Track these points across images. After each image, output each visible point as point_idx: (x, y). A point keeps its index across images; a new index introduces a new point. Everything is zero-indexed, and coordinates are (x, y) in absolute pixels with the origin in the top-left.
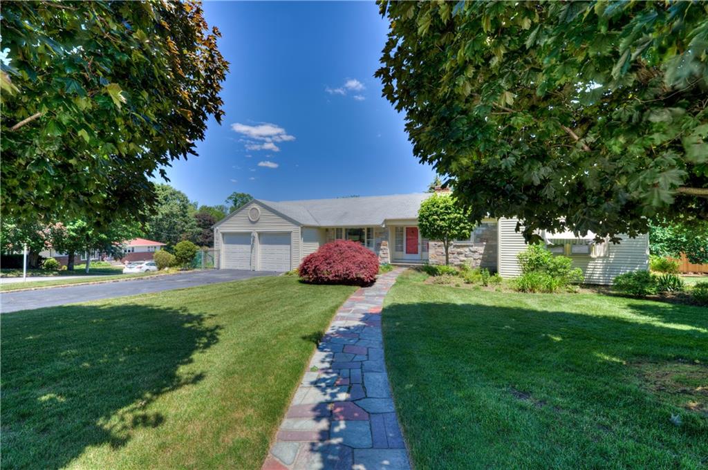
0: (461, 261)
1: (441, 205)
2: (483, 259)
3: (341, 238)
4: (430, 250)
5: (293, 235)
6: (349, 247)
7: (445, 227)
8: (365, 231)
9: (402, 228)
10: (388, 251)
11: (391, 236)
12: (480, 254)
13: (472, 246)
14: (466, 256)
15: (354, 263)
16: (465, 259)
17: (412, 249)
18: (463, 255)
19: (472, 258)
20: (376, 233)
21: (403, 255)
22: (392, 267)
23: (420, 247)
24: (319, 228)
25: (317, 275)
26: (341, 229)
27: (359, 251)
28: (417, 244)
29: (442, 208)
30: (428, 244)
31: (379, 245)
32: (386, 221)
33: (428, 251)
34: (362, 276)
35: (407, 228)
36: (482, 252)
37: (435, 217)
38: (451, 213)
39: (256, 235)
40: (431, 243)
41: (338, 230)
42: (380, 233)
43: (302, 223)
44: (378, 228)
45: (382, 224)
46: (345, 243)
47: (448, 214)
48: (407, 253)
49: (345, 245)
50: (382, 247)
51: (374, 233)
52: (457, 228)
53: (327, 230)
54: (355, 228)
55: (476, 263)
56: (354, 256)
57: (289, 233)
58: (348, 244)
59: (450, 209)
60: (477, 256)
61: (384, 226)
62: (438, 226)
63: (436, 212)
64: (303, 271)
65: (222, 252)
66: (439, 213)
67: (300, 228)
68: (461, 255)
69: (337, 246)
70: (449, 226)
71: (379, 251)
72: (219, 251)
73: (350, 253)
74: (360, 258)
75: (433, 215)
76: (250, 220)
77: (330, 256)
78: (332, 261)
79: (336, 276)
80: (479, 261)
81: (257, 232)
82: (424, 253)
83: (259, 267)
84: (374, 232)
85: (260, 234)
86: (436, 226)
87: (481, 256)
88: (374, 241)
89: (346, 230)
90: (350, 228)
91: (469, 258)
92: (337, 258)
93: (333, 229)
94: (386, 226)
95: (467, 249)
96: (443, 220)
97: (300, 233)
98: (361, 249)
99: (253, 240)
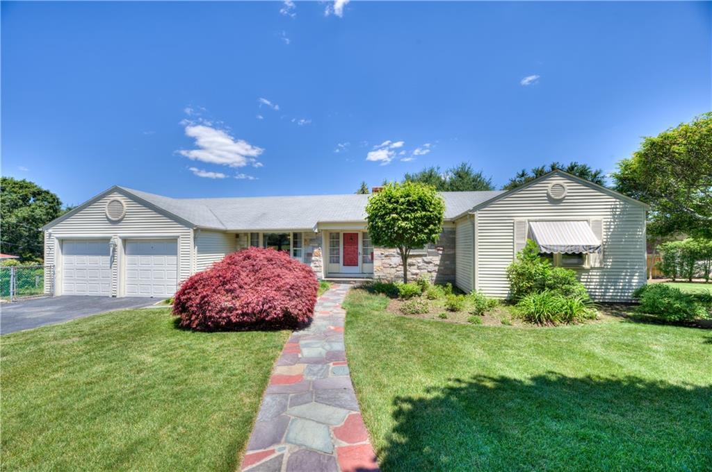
0: (414, 275)
1: (402, 200)
2: (438, 272)
3: (258, 246)
4: (375, 261)
5: (180, 241)
6: (270, 260)
7: (410, 229)
8: (291, 238)
9: (338, 234)
10: (322, 264)
11: (326, 242)
12: (436, 265)
13: (425, 256)
14: (419, 268)
15: (278, 289)
16: (418, 271)
17: (351, 261)
18: (415, 267)
19: (426, 271)
20: (305, 240)
21: (340, 267)
22: (328, 284)
23: (360, 258)
24: (225, 232)
25: (204, 313)
26: (258, 234)
27: (287, 266)
28: (356, 253)
29: (403, 204)
30: (372, 254)
31: (310, 255)
32: (319, 224)
33: (372, 262)
34: (295, 312)
35: (344, 234)
36: (438, 263)
37: (395, 215)
38: (416, 210)
39: (119, 243)
40: (377, 252)
41: (253, 236)
42: (311, 240)
43: (196, 223)
44: (308, 232)
45: (315, 228)
46: (262, 254)
47: (414, 211)
48: (344, 265)
49: (262, 256)
50: (313, 258)
51: (303, 240)
52: (427, 231)
53: (237, 236)
54: (276, 232)
55: (432, 277)
56: (278, 276)
57: (174, 240)
58: (268, 255)
59: (416, 205)
60: (431, 267)
61: (316, 231)
62: (400, 228)
63: (395, 209)
64: (181, 305)
65: (58, 269)
66: (399, 210)
67: (191, 231)
68: (412, 267)
69: (249, 257)
70: (415, 228)
71: (310, 262)
72: (52, 267)
73: (270, 270)
74: (289, 278)
75: (390, 213)
76: (109, 220)
77: (233, 278)
78: (236, 285)
79: (244, 314)
80: (434, 274)
81: (120, 237)
82: (366, 265)
83: (124, 291)
84: (303, 237)
85: (125, 241)
86: (396, 229)
87: (437, 268)
88: (303, 250)
89: (265, 236)
90: (270, 233)
91: (422, 271)
92: (247, 280)
93: (246, 234)
94: (318, 230)
95: (419, 260)
96: (406, 219)
97: (192, 239)
98: (290, 262)
99: (114, 250)
